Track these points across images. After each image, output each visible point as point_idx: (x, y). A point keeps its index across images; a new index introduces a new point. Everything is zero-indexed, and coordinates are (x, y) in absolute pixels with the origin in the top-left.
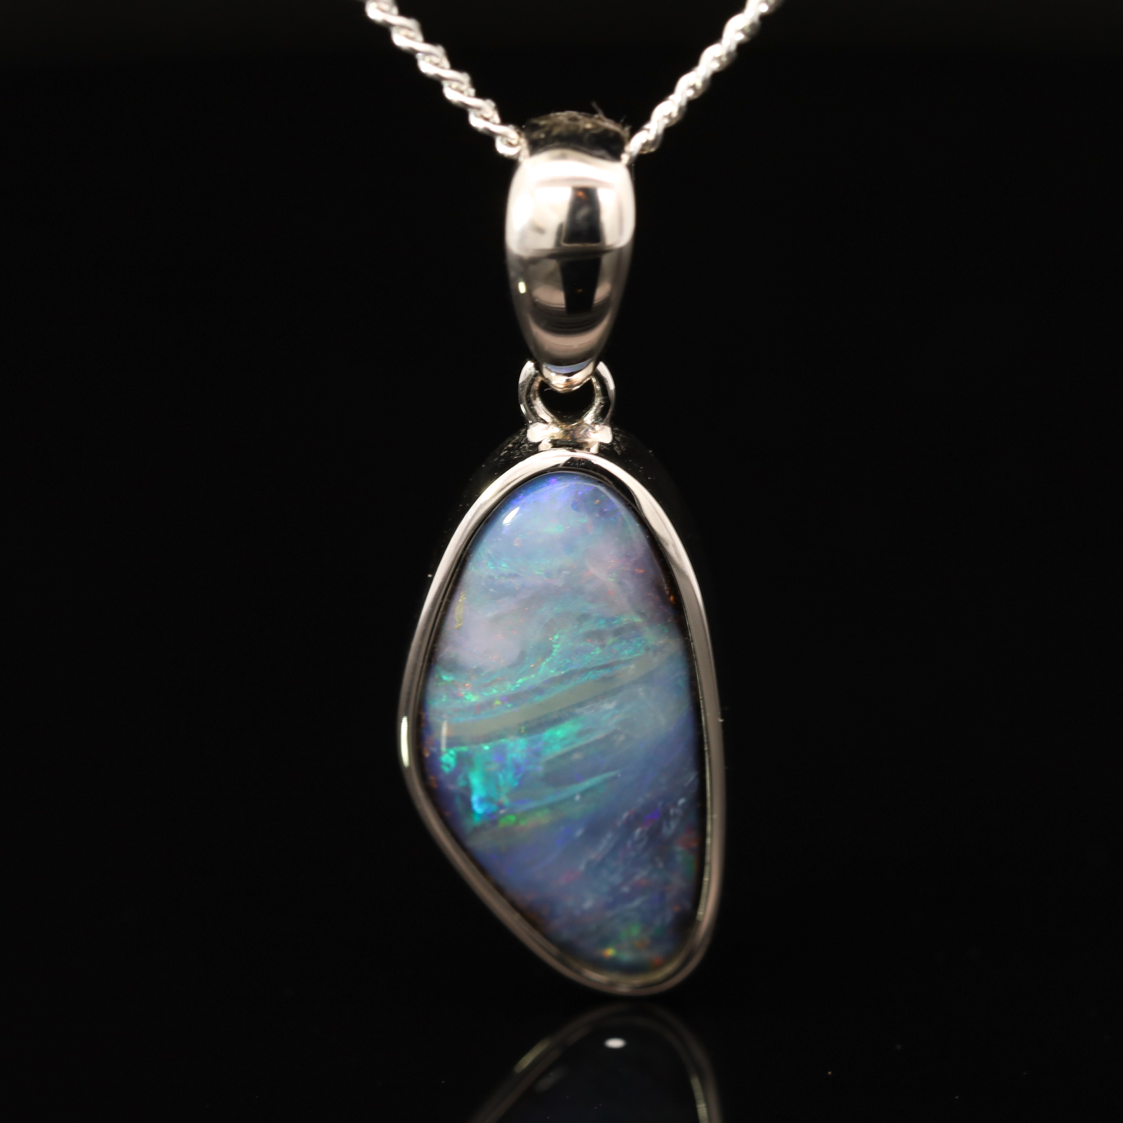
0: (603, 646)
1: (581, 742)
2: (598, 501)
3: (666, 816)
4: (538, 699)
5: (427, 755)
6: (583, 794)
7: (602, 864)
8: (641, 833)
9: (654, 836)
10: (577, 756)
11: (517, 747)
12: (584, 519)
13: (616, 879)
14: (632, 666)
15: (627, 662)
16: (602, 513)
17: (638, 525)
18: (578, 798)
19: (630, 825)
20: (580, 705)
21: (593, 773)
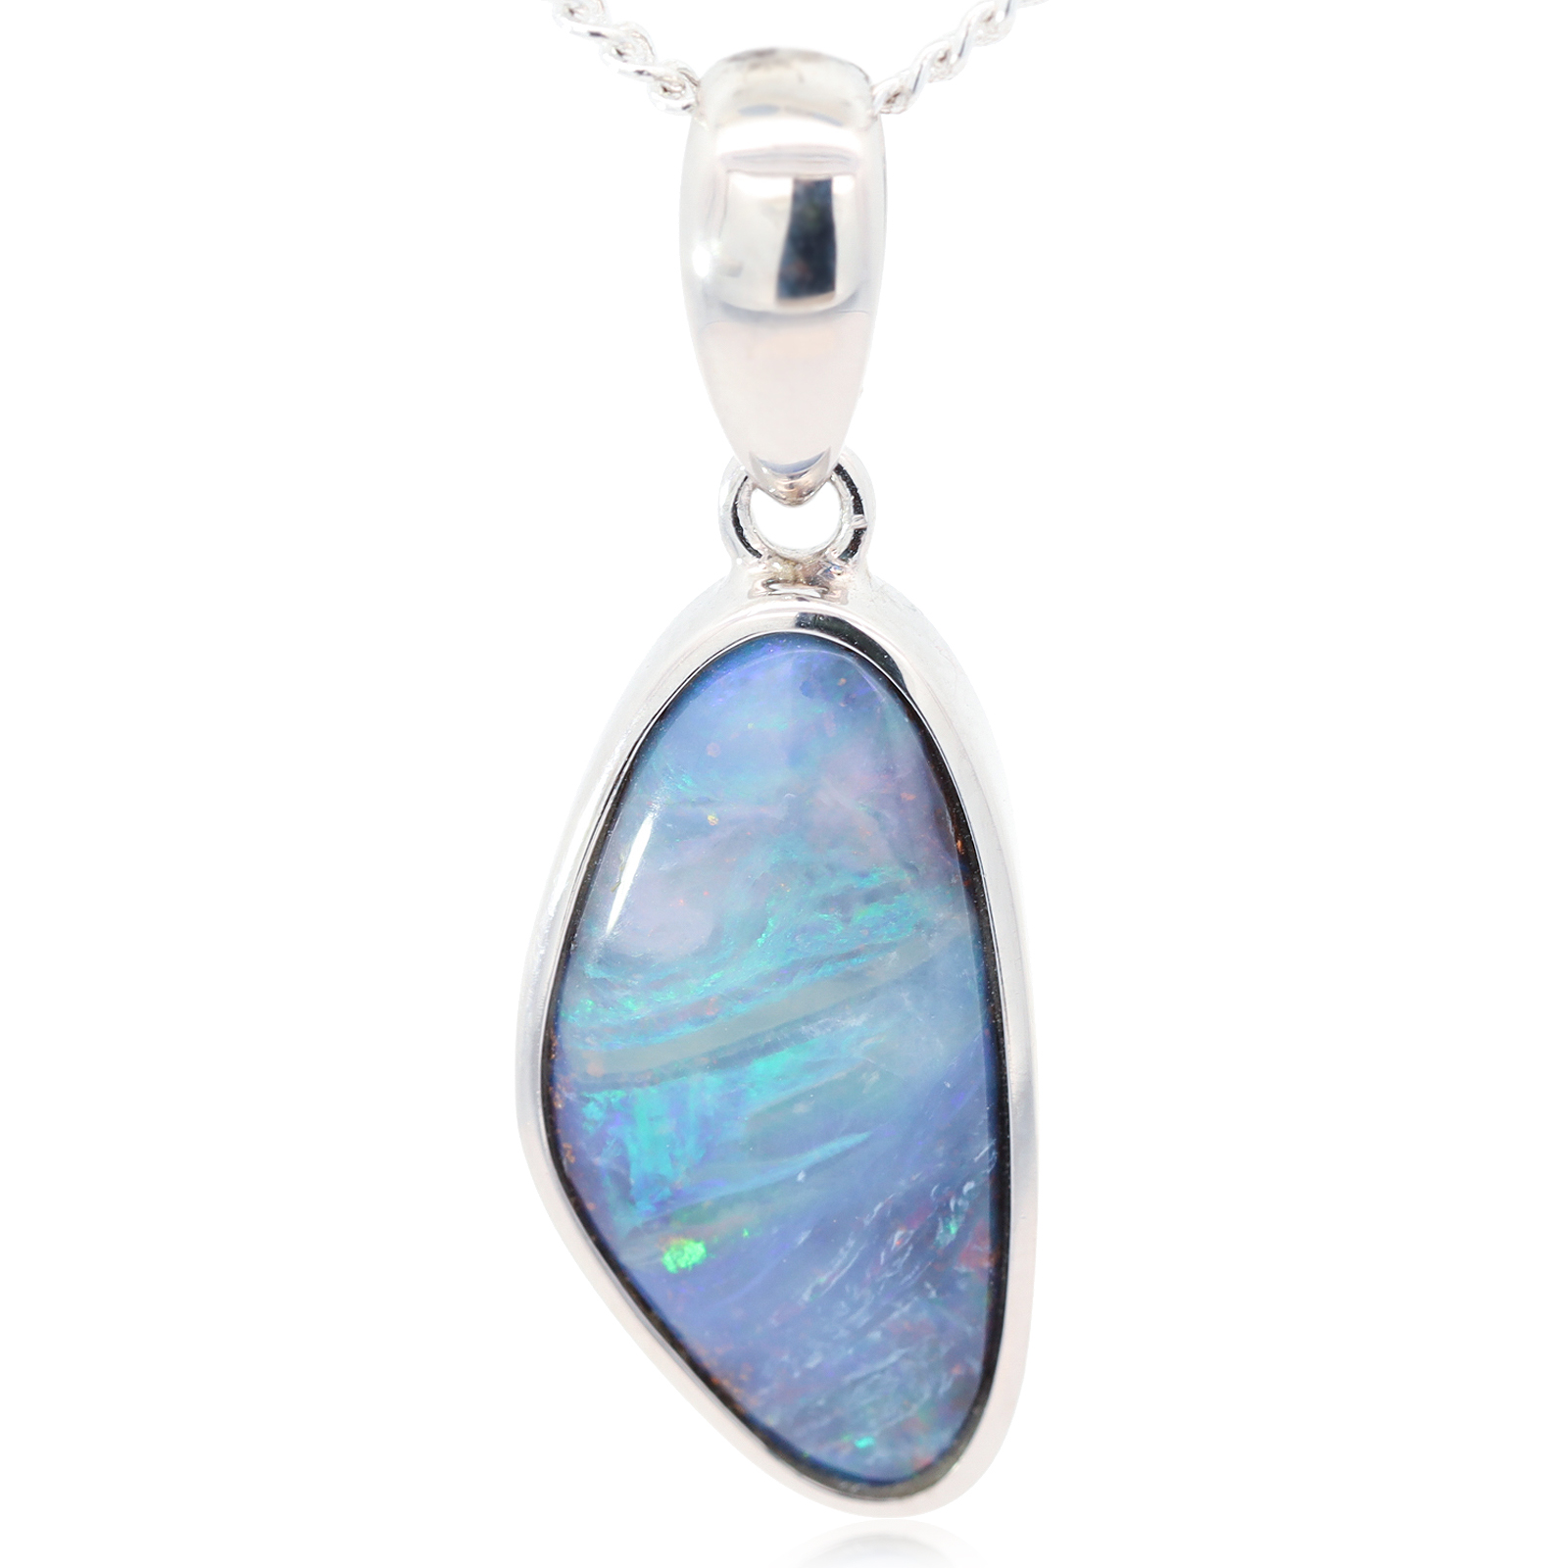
0: (847, 921)
1: (809, 1082)
2: (843, 681)
3: (944, 1211)
4: (741, 1008)
5: (559, 1106)
6: (810, 1171)
7: (838, 1292)
8: (903, 1238)
9: (923, 1242)
10: (800, 1109)
11: (706, 1089)
12: (820, 709)
13: (861, 1318)
14: (894, 955)
15: (887, 947)
16: (849, 699)
17: (907, 720)
18: (801, 1177)
19: (884, 1227)
20: (808, 1019)
21: (828, 1136)
